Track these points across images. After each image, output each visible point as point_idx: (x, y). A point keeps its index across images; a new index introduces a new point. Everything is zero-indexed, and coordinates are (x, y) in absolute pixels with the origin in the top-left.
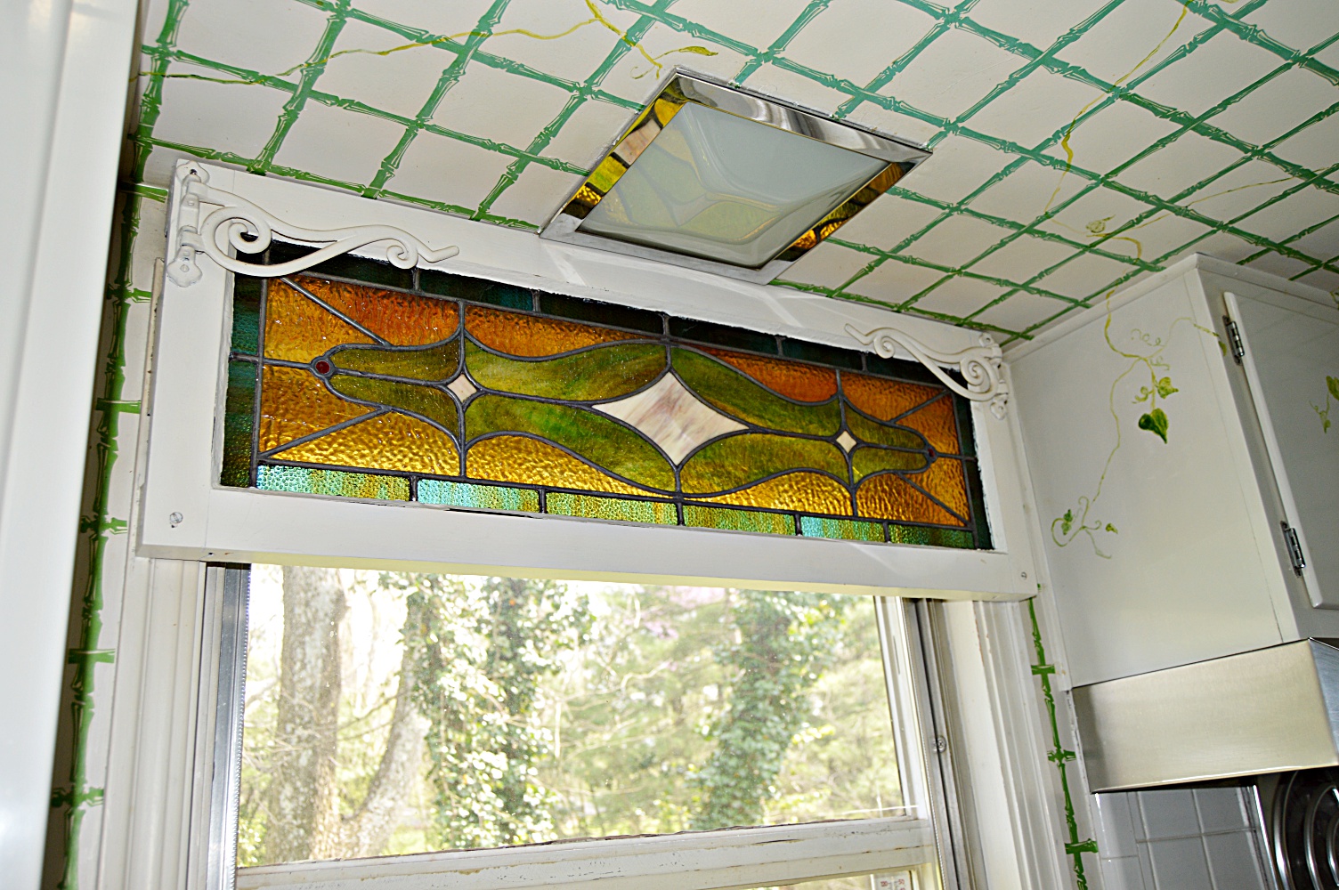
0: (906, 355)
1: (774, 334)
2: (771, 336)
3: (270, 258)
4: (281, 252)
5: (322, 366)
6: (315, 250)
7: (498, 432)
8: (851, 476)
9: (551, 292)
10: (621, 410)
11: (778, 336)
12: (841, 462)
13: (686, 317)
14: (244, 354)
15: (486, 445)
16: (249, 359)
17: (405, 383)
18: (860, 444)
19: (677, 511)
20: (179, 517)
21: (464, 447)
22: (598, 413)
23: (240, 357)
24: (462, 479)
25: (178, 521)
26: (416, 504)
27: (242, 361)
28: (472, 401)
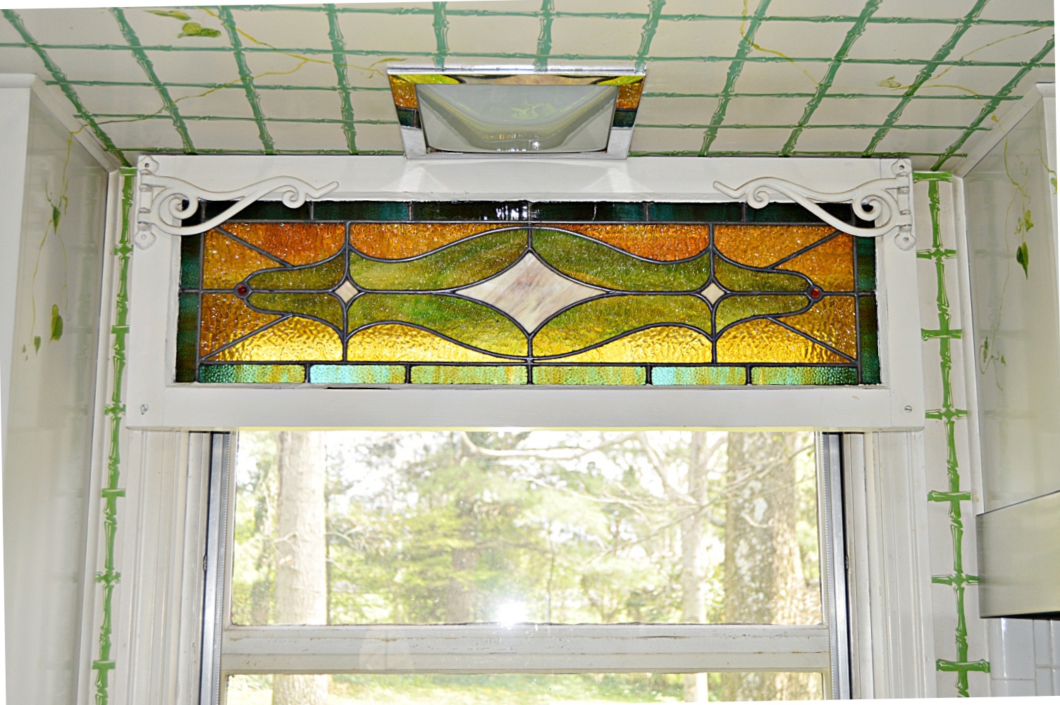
0: (784, 199)
1: (640, 201)
2: (637, 203)
3: (206, 215)
4: (212, 208)
5: (242, 290)
6: (235, 202)
7: (374, 323)
8: (714, 326)
9: (422, 201)
10: (483, 292)
11: (644, 202)
12: (706, 313)
13: (548, 201)
14: (190, 289)
15: (364, 334)
16: (193, 291)
17: (301, 293)
18: (730, 294)
19: (528, 372)
20: (146, 407)
21: (345, 339)
22: (460, 297)
23: (186, 291)
24: (344, 362)
25: (146, 410)
26: (308, 384)
27: (188, 293)
28: (354, 301)
